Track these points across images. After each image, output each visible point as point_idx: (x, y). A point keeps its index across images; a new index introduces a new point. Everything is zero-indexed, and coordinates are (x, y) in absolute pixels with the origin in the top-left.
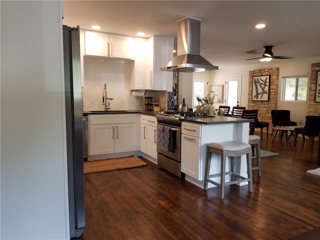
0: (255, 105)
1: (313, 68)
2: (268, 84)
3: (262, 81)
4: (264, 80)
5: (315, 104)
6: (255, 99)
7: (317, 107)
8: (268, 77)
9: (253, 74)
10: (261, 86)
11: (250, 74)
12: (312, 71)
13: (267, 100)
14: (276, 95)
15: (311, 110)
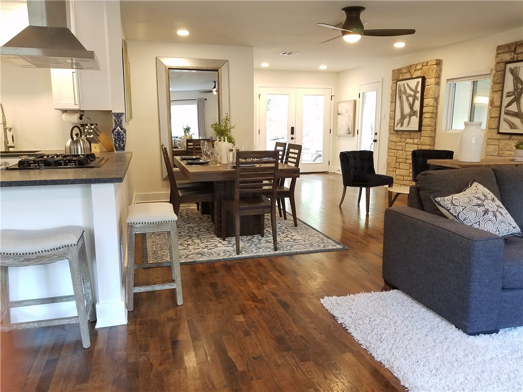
0: (398, 139)
1: (499, 55)
2: (419, 95)
3: (411, 89)
4: (413, 88)
5: (499, 136)
6: (398, 128)
7: (503, 143)
8: (420, 80)
9: (398, 76)
10: (408, 100)
11: (393, 76)
12: (497, 63)
13: (417, 129)
14: (434, 118)
15: (491, 152)
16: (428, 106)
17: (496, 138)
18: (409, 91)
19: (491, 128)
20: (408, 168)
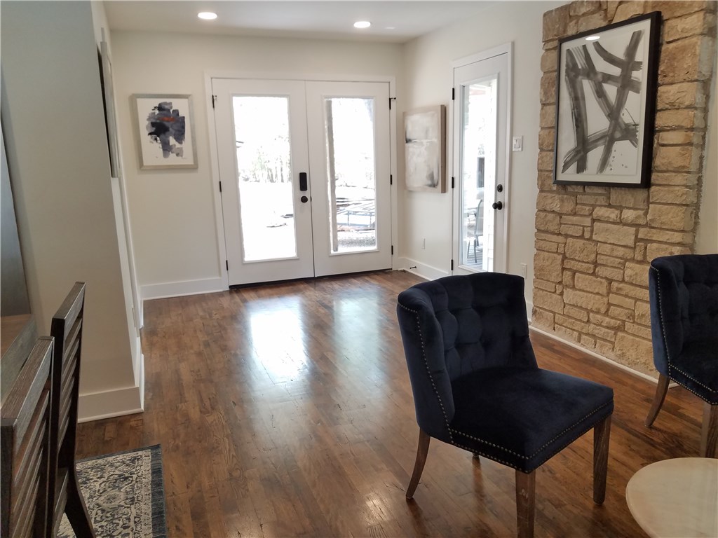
0: (568, 207)
2: (641, 75)
3: (611, 59)
4: (620, 53)
6: (570, 175)
8: (645, 26)
10: (600, 94)
11: (546, 29)
13: (637, 179)
14: (697, 146)
16: (674, 107)
18: (601, 66)
20: (604, 290)
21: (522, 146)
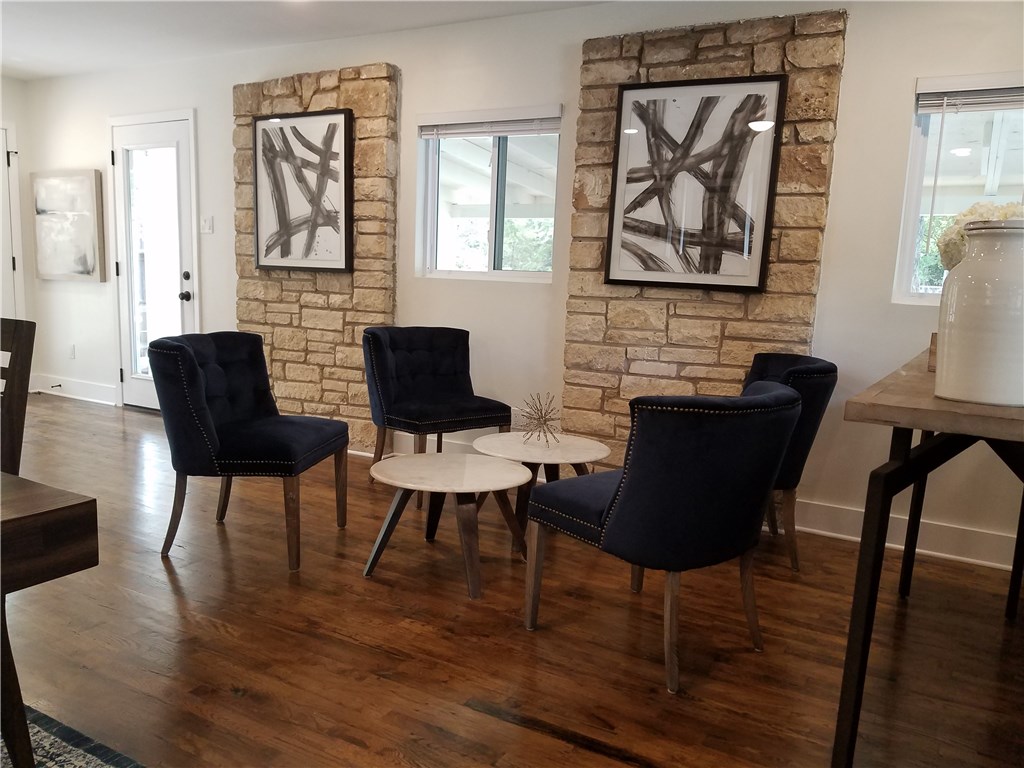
0: (273, 294)
1: (591, 66)
2: (338, 165)
3: (309, 146)
4: (318, 142)
5: (605, 291)
6: (274, 259)
7: (618, 309)
8: (340, 119)
9: (255, 106)
10: (301, 179)
11: (238, 104)
12: (587, 88)
13: (342, 265)
14: (390, 235)
15: (586, 332)
16: (369, 199)
17: (597, 294)
19: (578, 266)
20: (316, 377)
21: (212, 228)
